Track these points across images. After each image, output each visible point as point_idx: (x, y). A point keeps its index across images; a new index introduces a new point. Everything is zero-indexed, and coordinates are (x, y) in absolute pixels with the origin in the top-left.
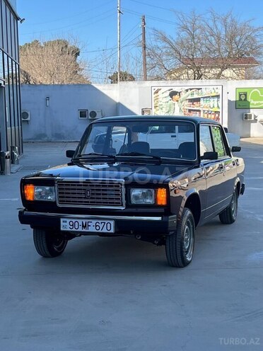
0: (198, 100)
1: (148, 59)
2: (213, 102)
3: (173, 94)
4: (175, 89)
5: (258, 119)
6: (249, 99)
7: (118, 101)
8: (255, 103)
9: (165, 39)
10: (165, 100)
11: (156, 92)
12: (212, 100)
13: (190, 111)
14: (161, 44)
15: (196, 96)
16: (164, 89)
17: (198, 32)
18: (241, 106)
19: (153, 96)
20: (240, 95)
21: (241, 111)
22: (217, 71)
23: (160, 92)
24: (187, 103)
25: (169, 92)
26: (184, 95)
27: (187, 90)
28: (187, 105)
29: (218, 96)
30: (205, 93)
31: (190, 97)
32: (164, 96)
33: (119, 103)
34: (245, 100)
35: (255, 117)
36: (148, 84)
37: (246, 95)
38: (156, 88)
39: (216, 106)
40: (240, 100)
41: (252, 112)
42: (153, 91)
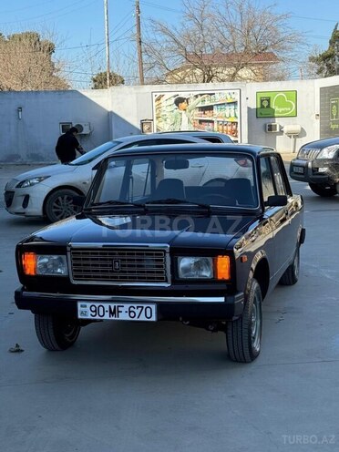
0: (210, 108)
1: (145, 57)
2: (229, 111)
3: (179, 101)
4: (182, 95)
5: (285, 130)
6: (273, 106)
7: (109, 110)
8: (281, 110)
9: (165, 31)
10: (169, 109)
11: (158, 99)
12: (227, 108)
13: (201, 121)
14: (160, 38)
15: (207, 103)
16: (168, 95)
17: (207, 22)
18: (263, 115)
19: (155, 104)
20: (262, 101)
21: (262, 122)
22: (232, 70)
23: (163, 100)
24: (197, 112)
25: (173, 99)
26: (192, 103)
27: (196, 96)
28: (197, 115)
29: (235, 103)
30: (219, 98)
31: (200, 105)
32: (167, 103)
33: (111, 112)
34: (269, 106)
35: (281, 128)
36: (148, 89)
37: (269, 100)
38: (158, 94)
39: (233, 115)
40: (262, 107)
41: (278, 122)
42: (155, 98)
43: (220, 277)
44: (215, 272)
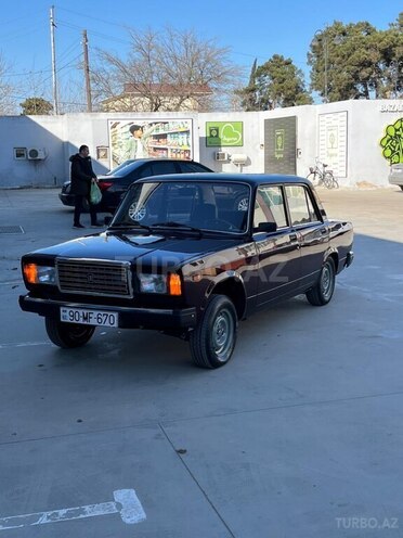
0: (164, 136)
2: (182, 139)
3: (134, 129)
4: (137, 123)
5: (233, 158)
6: (221, 136)
8: (228, 140)
10: (125, 136)
11: (114, 127)
12: (180, 136)
13: (155, 149)
15: (161, 132)
16: (123, 123)
18: (212, 141)
19: (111, 131)
20: (211, 131)
21: (213, 149)
23: (118, 127)
24: (151, 140)
25: (129, 127)
26: (147, 130)
27: (151, 125)
28: (152, 143)
29: (187, 132)
30: (172, 127)
31: (154, 133)
32: (123, 131)
33: (68, 143)
34: (217, 136)
35: (229, 156)
36: (103, 116)
37: (217, 130)
38: (114, 122)
39: (185, 144)
40: (212, 136)
41: (224, 150)
42: (110, 125)
43: (172, 292)
44: (169, 288)
